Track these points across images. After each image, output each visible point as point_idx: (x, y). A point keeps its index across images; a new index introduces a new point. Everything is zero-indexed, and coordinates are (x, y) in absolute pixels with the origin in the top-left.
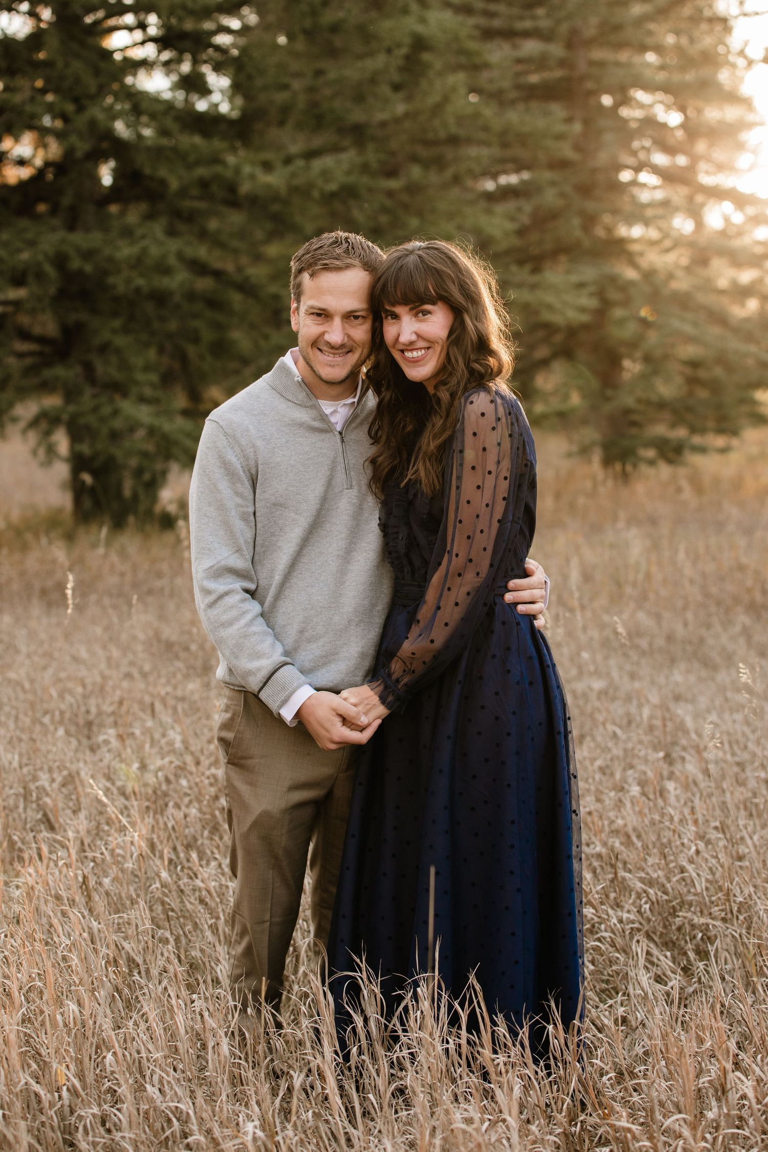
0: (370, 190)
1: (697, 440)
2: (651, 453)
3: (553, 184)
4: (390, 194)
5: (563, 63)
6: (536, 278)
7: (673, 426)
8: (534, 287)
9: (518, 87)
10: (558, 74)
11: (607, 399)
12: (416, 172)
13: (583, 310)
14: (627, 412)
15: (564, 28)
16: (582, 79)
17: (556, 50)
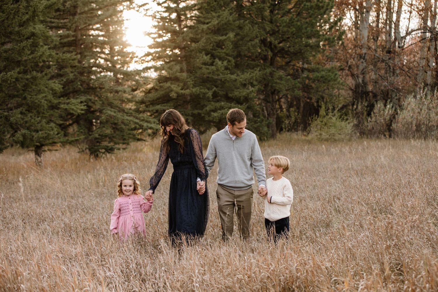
0: (22, 78)
1: (117, 146)
2: (103, 151)
3: (72, 72)
4: (27, 79)
5: (73, 36)
6: (68, 101)
7: (109, 142)
8: (68, 104)
9: (61, 43)
10: (73, 39)
11: (90, 135)
12: (34, 73)
13: (82, 110)
14: (96, 138)
15: (74, 26)
16: (79, 40)
17: (71, 33)
